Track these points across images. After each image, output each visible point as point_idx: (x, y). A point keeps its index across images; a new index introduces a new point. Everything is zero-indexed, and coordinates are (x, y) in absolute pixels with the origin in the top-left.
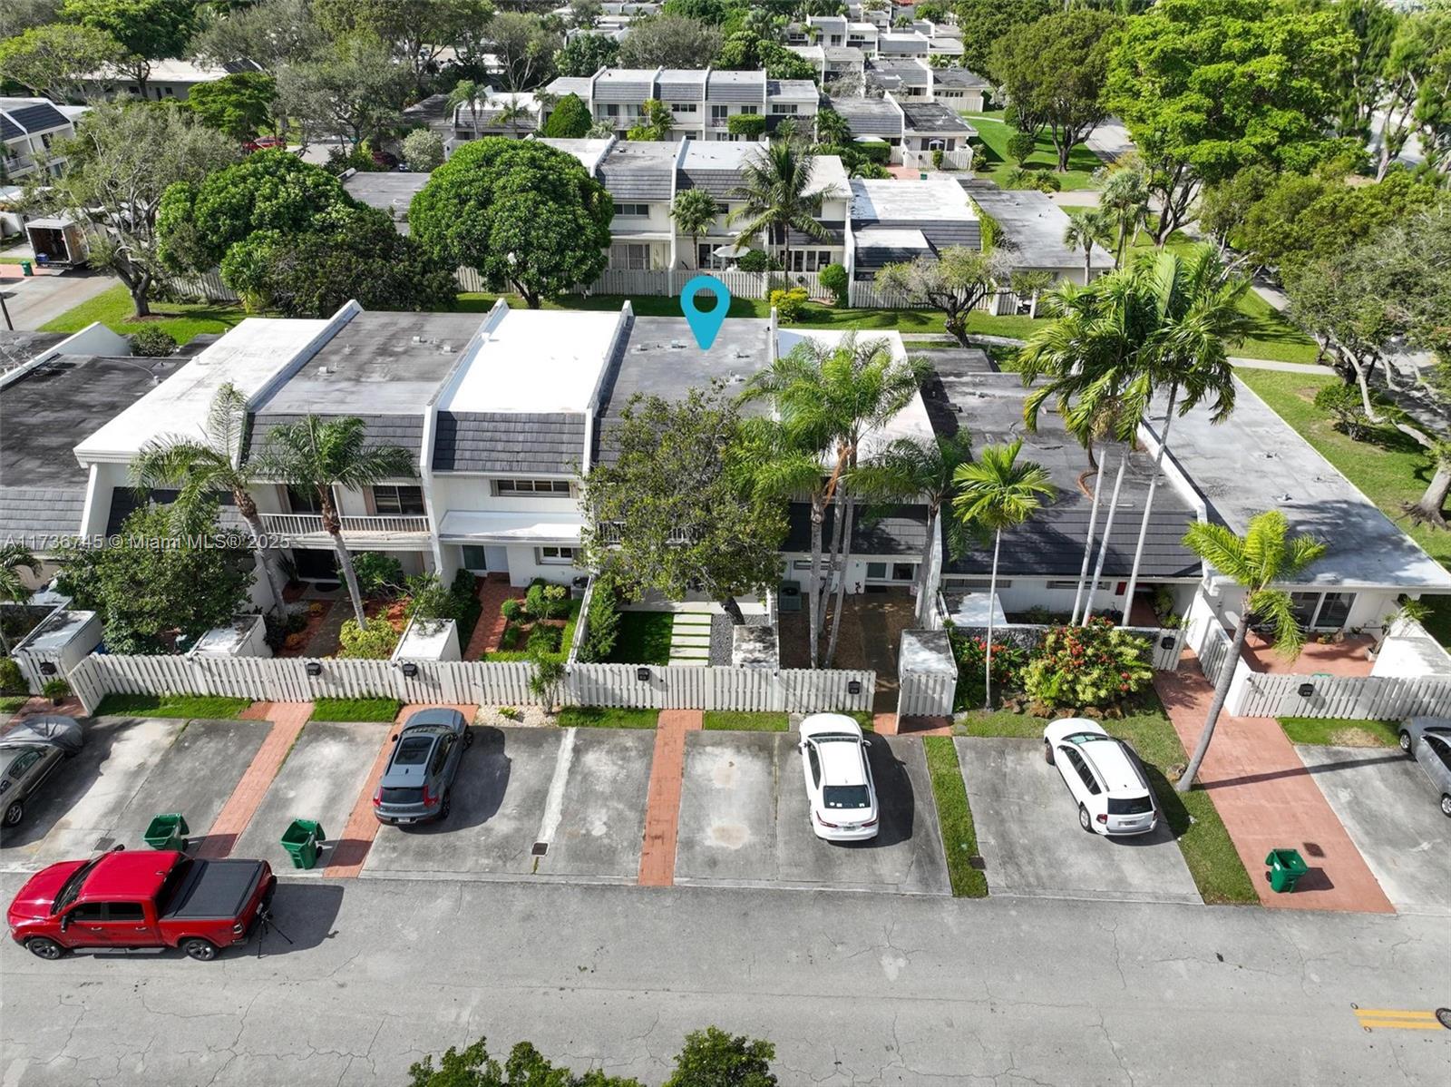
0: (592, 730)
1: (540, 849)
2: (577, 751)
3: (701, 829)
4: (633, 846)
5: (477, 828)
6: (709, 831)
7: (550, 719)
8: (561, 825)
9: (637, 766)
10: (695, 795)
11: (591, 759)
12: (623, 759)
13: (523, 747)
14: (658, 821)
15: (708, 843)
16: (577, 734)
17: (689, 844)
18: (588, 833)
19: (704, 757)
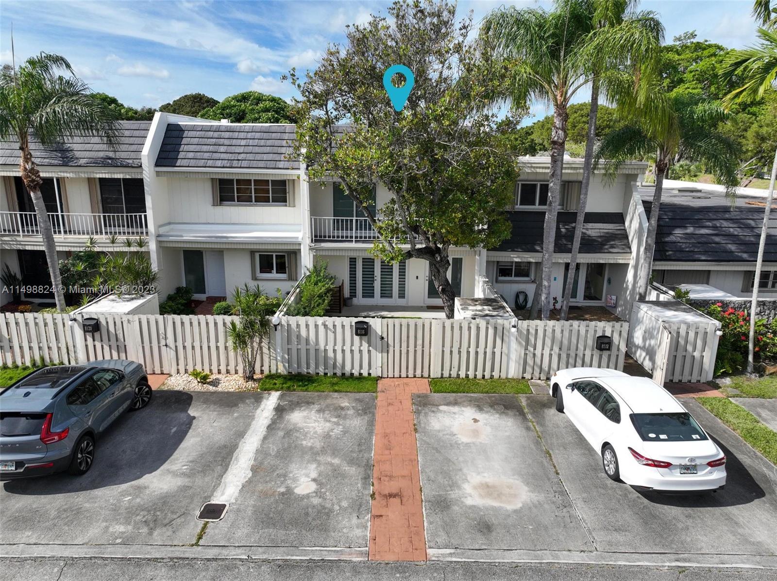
0: (299, 394)
1: (213, 511)
2: (280, 410)
3: (454, 485)
4: (358, 507)
5: (124, 486)
6: (467, 488)
7: (251, 384)
8: (250, 481)
9: (357, 423)
10: (438, 451)
11: (297, 417)
12: (339, 416)
13: (212, 407)
14: (391, 477)
15: (469, 502)
16: (281, 398)
17: (442, 504)
18: (289, 491)
19: (439, 415)
